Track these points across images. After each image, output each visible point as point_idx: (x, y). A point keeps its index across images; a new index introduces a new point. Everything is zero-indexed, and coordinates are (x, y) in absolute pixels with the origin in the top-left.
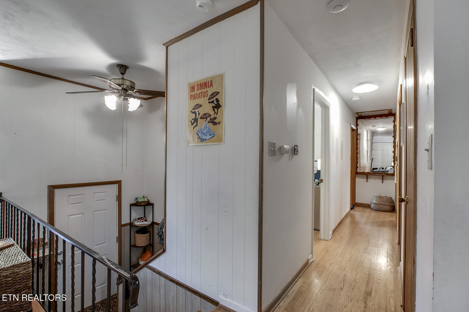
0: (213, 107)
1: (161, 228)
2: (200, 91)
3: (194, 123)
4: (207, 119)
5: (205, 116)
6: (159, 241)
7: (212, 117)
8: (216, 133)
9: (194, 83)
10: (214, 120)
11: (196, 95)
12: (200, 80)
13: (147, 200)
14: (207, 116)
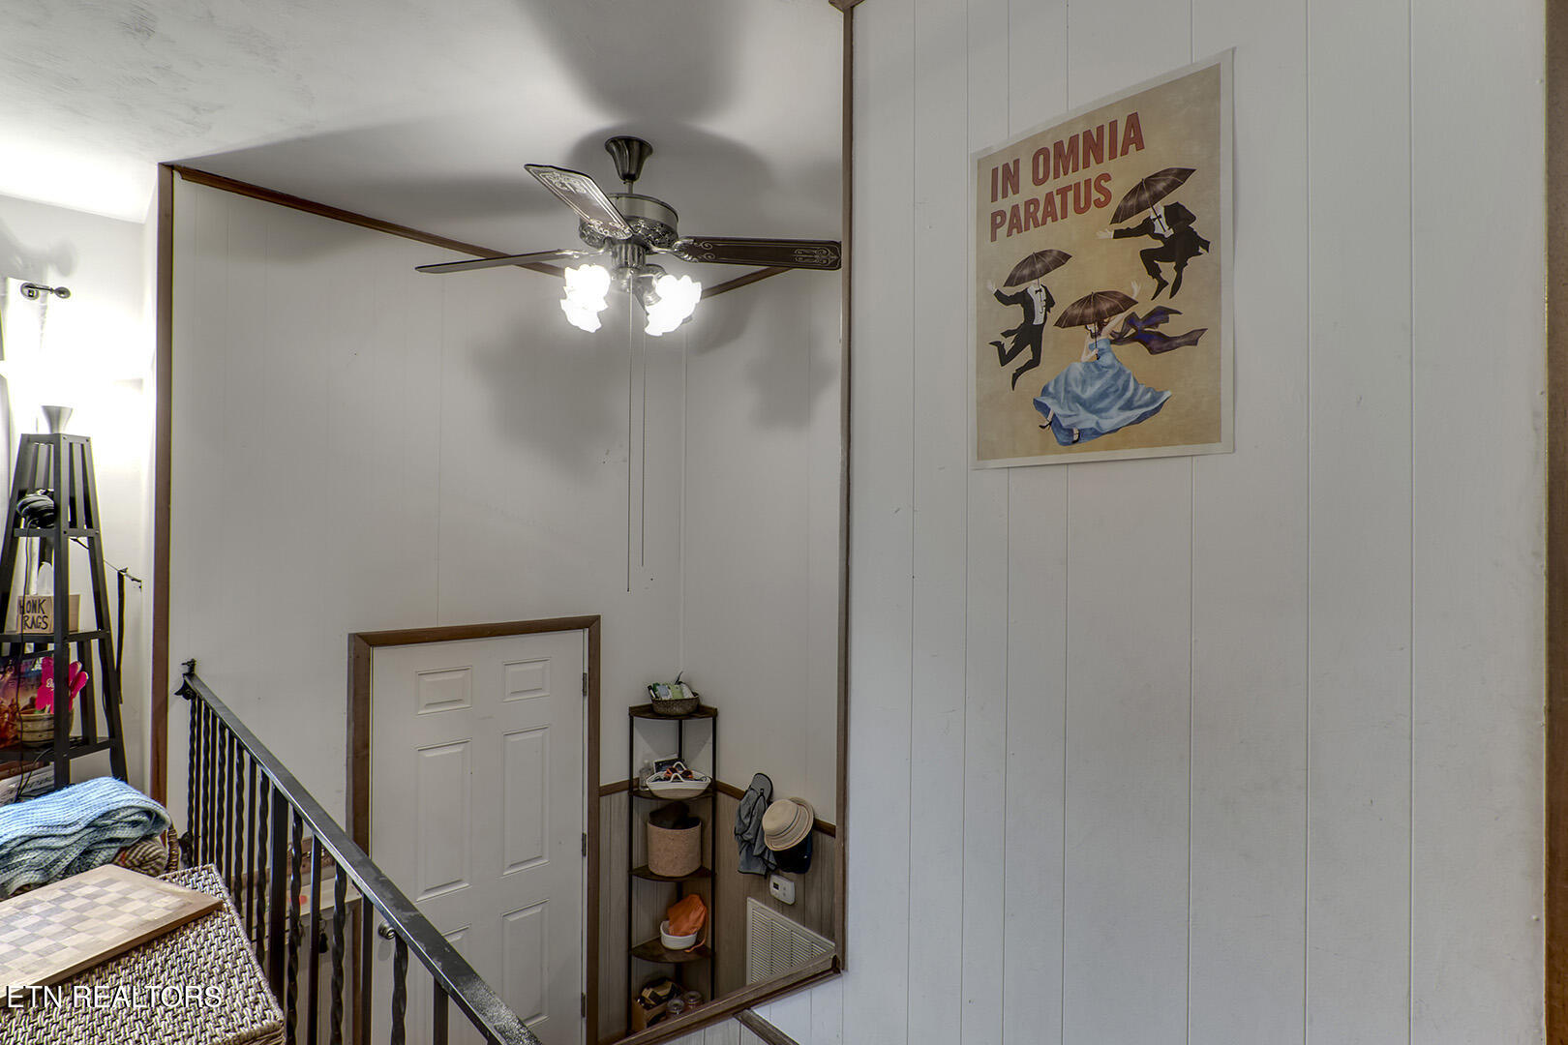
0: (1149, 258)
1: (750, 814)
2: (1052, 185)
3: (1015, 352)
4: (1101, 326)
5: (1093, 311)
6: (742, 863)
7: (1141, 311)
8: (1167, 394)
9: (1014, 148)
10: (1156, 325)
11: (1027, 210)
12: (1055, 128)
13: (691, 696)
14: (1105, 306)
